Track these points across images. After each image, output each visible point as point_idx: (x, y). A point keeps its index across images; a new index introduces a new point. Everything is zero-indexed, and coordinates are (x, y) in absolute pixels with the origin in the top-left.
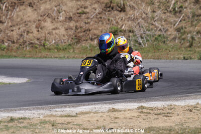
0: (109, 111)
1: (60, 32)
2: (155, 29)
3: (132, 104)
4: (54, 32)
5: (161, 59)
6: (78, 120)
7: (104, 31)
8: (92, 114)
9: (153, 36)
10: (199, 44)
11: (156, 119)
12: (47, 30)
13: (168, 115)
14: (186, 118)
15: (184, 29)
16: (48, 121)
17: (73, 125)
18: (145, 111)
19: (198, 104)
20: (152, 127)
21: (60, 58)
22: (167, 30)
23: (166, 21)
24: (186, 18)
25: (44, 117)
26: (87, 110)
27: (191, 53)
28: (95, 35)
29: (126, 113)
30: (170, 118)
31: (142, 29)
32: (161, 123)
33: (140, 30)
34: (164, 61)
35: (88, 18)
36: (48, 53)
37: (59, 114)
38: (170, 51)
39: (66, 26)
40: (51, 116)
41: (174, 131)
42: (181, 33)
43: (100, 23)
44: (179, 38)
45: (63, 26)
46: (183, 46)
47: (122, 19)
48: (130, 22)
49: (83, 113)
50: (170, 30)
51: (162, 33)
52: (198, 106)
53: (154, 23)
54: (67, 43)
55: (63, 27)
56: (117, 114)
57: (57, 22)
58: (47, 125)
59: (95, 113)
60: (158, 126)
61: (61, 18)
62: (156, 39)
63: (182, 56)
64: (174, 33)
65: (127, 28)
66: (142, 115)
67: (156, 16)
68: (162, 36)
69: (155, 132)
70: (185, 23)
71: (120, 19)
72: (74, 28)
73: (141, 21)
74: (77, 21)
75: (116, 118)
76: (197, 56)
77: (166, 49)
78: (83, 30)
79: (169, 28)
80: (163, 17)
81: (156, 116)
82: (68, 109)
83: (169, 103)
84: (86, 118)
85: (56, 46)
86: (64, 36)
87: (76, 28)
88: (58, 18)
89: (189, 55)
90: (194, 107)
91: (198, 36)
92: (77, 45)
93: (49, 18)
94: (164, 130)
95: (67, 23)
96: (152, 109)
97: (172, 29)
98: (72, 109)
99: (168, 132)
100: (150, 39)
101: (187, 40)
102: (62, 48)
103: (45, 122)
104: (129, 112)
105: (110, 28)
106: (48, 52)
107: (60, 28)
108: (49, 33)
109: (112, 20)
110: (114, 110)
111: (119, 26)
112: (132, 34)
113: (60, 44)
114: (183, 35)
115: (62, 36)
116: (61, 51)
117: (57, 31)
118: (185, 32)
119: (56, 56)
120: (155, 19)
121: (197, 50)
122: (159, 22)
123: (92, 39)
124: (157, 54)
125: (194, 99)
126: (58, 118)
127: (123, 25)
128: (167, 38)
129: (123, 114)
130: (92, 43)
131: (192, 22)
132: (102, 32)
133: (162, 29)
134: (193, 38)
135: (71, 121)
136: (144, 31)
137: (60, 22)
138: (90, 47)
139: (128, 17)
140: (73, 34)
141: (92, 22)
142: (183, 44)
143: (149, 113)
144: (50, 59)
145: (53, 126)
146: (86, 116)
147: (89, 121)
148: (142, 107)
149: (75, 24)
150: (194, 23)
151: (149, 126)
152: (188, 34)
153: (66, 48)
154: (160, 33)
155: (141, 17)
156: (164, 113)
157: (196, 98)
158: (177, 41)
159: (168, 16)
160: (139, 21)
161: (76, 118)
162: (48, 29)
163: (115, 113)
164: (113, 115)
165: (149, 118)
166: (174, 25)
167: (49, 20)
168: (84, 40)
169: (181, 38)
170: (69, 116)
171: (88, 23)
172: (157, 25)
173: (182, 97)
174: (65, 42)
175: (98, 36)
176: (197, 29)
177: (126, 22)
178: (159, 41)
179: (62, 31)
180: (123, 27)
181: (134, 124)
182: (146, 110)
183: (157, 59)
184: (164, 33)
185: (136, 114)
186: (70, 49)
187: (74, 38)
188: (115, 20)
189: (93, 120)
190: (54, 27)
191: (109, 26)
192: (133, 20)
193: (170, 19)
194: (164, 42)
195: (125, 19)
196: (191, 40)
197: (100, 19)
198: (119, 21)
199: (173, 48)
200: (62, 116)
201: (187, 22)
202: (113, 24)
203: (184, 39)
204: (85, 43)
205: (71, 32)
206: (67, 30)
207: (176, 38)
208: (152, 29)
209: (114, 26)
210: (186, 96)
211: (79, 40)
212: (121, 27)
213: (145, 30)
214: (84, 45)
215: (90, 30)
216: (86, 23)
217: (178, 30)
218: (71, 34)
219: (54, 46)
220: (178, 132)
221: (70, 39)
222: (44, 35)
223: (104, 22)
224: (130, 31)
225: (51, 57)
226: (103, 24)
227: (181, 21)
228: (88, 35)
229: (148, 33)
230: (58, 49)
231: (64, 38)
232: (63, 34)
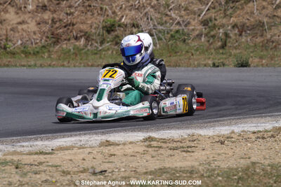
0: (102, 144)
1: (28, 27)
2: (171, 21)
3: (135, 134)
4: (20, 27)
5: (179, 66)
6: (55, 159)
7: (95, 25)
8: (75, 150)
9: (168, 33)
10: (237, 44)
11: (171, 156)
12: (8, 25)
13: (189, 149)
14: (216, 154)
15: (214, 22)
16: (10, 162)
17: (48, 166)
18: (154, 144)
19: (233, 132)
20: (165, 168)
21: (30, 66)
22: (189, 23)
23: (186, 9)
24: (217, 4)
25: (4, 155)
26: (69, 144)
27: (224, 56)
28: (81, 31)
29: (126, 147)
30: (192, 154)
31: (151, 22)
32: (179, 161)
33: (149, 23)
34: (183, 69)
35: (70, 7)
36: (12, 60)
37: (27, 150)
38: (192, 55)
39: (38, 19)
40: (15, 153)
41: (197, 173)
42: (209, 27)
43: (89, 13)
44: (206, 35)
45: (33, 18)
46: (212, 46)
47: (121, 8)
48: (133, 12)
49: (61, 149)
50: (193, 23)
51: (180, 28)
52: (233, 135)
53: (169, 13)
54: (39, 44)
55: (34, 21)
56: (112, 149)
57: (25, 13)
58: (8, 168)
59: (79, 148)
60: (174, 167)
61: (30, 7)
62: (172, 36)
63: (210, 62)
64: (199, 28)
65: (129, 21)
66: (150, 149)
67: (172, 2)
68: (181, 32)
69: (168, 176)
70: (215, 12)
71: (118, 8)
72: (50, 22)
73: (149, 10)
74: (55, 11)
75: (112, 155)
76: (232, 61)
77: (187, 52)
78: (64, 25)
79: (191, 20)
80: (183, 4)
81: (171, 152)
82: (39, 143)
83: (190, 131)
84: (67, 155)
85: (22, 49)
86: (35, 33)
87: (54, 21)
88: (25, 7)
89: (222, 60)
90: (228, 138)
91: (234, 32)
92: (54, 47)
93: (13, 6)
94: (183, 172)
95: (39, 15)
96: (164, 141)
97: (196, 21)
98: (46, 143)
99: (188, 175)
100: (163, 37)
101: (218, 38)
102: (32, 52)
103: (5, 163)
104: (130, 146)
105: (104, 21)
106: (11, 58)
107: (29, 21)
108: (12, 30)
109: (106, 9)
110: (108, 144)
111: (117, 19)
112: (137, 29)
113: (30, 45)
114: (212, 30)
115: (32, 34)
116: (30, 56)
117: (24, 26)
118: (215, 26)
119: (23, 63)
120: (170, 7)
121: (234, 52)
122: (177, 12)
123: (76, 38)
124: (174, 59)
125: (227, 125)
126: (25, 157)
127: (123, 16)
128: (189, 34)
129: (121, 149)
130: (77, 43)
131: (225, 10)
132: (91, 26)
133: (181, 22)
134: (226, 35)
135: (44, 160)
136: (154, 25)
137: (29, 12)
138: (74, 49)
139: (130, 4)
140: (49, 30)
141: (76, 13)
142: (212, 43)
143: (160, 147)
144: (15, 68)
145: (17, 168)
146: (67, 152)
147: (71, 160)
148: (150, 139)
149: (51, 16)
150: (228, 13)
151: (161, 167)
152: (219, 29)
153: (38, 52)
154: (177, 28)
155: (150, 4)
156: (183, 147)
157: (230, 125)
158: (203, 39)
159: (189, 3)
160: (147, 10)
161: (53, 156)
162: (11, 23)
163: (109, 148)
164: (106, 150)
165: (161, 154)
166: (199, 16)
167: (12, 10)
168: (65, 40)
169: (209, 35)
170: (41, 153)
171: (71, 14)
172: (173, 15)
173: (210, 122)
174: (37, 43)
175: (87, 32)
176: (234, 21)
177: (127, 12)
178: (176, 40)
179: (32, 26)
180: (123, 20)
181: (137, 164)
182: (155, 142)
183: (174, 66)
184: (184, 27)
185: (141, 149)
186: (44, 53)
187: (50, 36)
188: (111, 9)
189: (76, 158)
190: (19, 20)
191: (102, 19)
192: (137, 9)
193: (193, 7)
194: (184, 41)
195: (126, 7)
196: (223, 37)
197: (88, 8)
198: (116, 11)
199: (197, 50)
200: (30, 154)
201: (217, 11)
202: (108, 16)
203: (213, 36)
204: (66, 44)
205: (46, 28)
206: (39, 24)
207: (202, 35)
208: (166, 22)
209: (109, 19)
210: (215, 121)
211: (58, 39)
212: (121, 19)
213: (156, 23)
214: (65, 46)
215: (73, 25)
216: (67, 14)
217: (205, 23)
218: (47, 30)
219: (20, 48)
220: (203, 175)
221: (44, 38)
222: (4, 32)
223: (95, 12)
224: (134, 26)
225: (16, 66)
226: (93, 14)
227: (208, 9)
228: (71, 32)
229: (160, 27)
230: (27, 54)
231: (35, 37)
232: (33, 30)
